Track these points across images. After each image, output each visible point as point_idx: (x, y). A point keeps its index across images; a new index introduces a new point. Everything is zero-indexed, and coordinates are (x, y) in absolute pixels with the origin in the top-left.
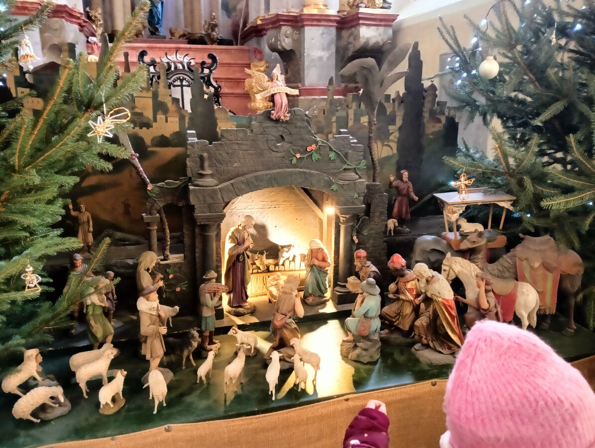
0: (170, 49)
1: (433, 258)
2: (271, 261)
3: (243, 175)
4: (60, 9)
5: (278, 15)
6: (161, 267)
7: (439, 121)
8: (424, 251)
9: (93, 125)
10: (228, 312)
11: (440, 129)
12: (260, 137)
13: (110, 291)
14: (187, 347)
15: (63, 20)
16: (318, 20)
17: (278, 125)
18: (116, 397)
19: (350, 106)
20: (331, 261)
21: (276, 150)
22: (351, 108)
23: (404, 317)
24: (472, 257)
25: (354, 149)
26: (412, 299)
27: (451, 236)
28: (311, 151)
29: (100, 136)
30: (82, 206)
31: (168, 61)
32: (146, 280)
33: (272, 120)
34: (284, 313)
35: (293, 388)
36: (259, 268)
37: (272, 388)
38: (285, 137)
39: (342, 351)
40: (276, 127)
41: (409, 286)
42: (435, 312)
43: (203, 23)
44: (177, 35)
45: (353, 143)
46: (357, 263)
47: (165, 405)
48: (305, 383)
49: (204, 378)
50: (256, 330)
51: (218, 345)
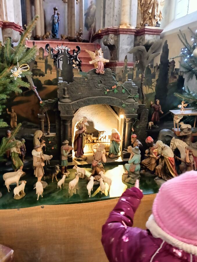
0: (60, 44)
1: (167, 139)
2: (95, 138)
3: (82, 98)
4: (11, 24)
5: (108, 29)
6: (45, 138)
7: (175, 77)
8: (163, 136)
9: (13, 72)
10: (74, 159)
11: (176, 81)
12: (91, 81)
13: (23, 147)
14: (54, 173)
15: (13, 29)
16: (126, 31)
17: (99, 76)
18: (21, 192)
19: (134, 69)
20: (121, 139)
21: (98, 87)
22: (135, 70)
23: (152, 165)
24: (185, 140)
25: (133, 88)
26: (155, 157)
27: (176, 130)
28: (114, 89)
29: (16, 77)
30: (12, 110)
31: (58, 49)
32: (37, 142)
33: (96, 73)
34: (97, 160)
35: (99, 193)
36: (89, 141)
37: (89, 192)
38: (102, 82)
39: (122, 178)
40: (98, 77)
41: (154, 151)
42: (165, 163)
43: (76, 32)
44: (64, 38)
45: (133, 86)
46: (132, 140)
47: (42, 197)
48: (104, 191)
49: (60, 186)
50: (86, 168)
51: (69, 173)
